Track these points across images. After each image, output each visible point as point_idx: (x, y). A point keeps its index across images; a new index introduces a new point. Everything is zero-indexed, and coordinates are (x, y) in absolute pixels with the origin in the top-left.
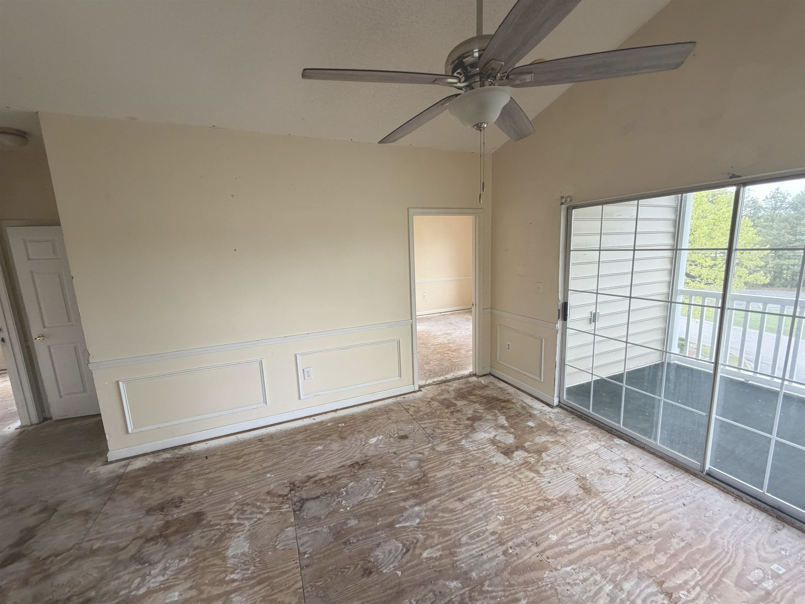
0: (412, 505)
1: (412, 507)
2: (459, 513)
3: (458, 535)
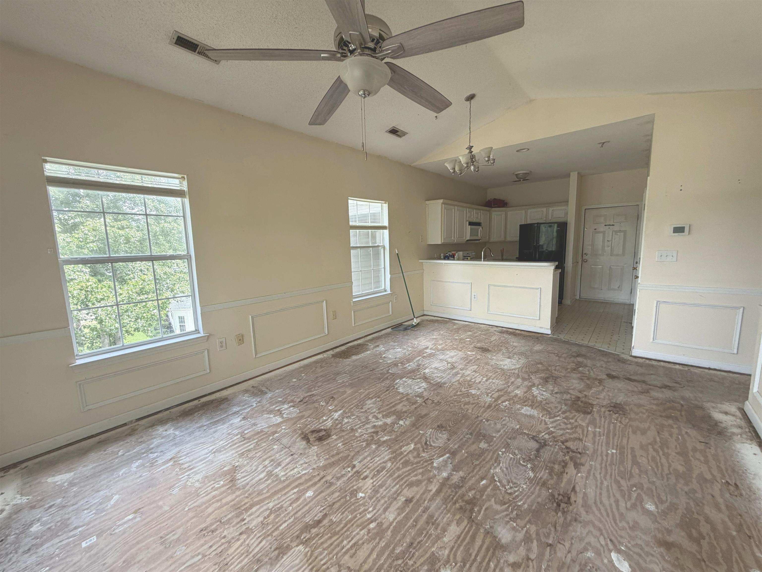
0: (452, 476)
1: (451, 475)
2: (402, 485)
3: (395, 466)
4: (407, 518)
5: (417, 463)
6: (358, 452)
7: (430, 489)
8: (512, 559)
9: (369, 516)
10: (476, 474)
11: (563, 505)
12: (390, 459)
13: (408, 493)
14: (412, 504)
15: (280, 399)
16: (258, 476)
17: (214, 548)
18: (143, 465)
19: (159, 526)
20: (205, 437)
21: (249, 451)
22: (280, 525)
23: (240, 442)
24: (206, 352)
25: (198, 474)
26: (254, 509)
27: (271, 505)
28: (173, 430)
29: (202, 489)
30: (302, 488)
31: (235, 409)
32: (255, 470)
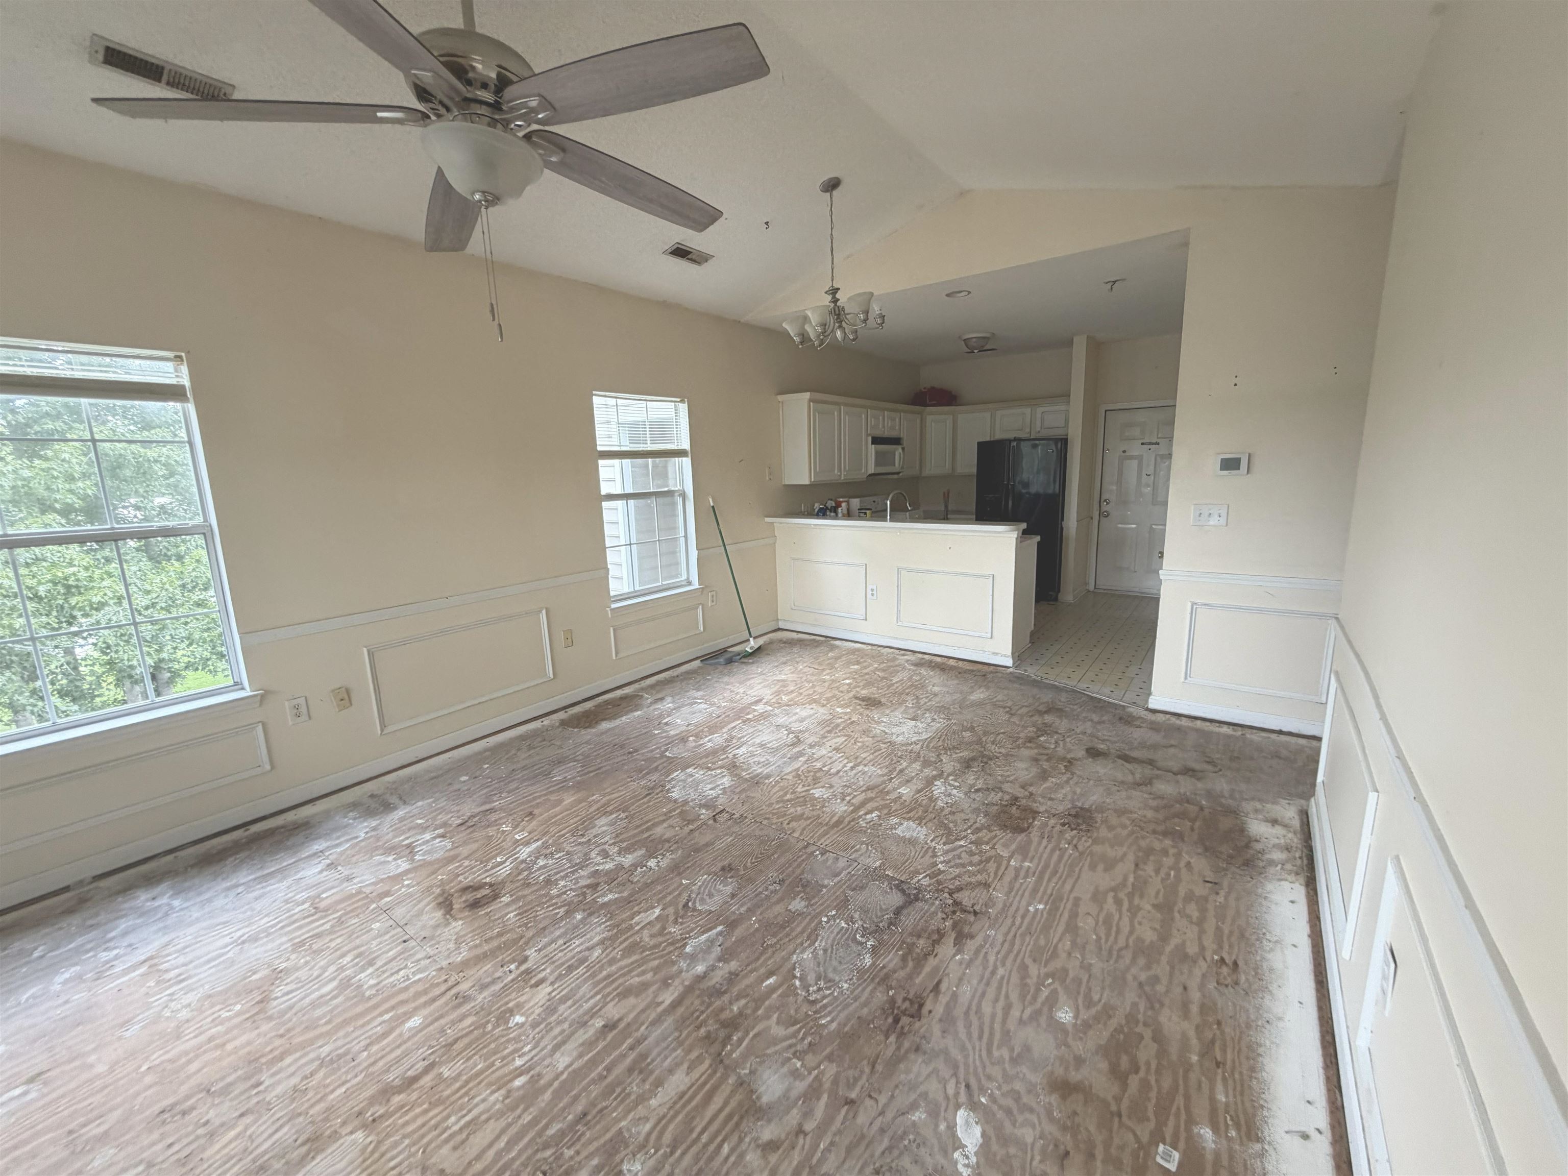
0: (713, 970)
1: (713, 968)
2: (609, 994)
3: (607, 955)
4: (593, 1062)
5: (655, 946)
6: (544, 929)
7: (660, 1000)
8: (767, 1133)
9: (518, 1062)
10: (761, 965)
11: (905, 1020)
12: (602, 942)
13: (613, 1011)
14: (615, 1032)
15: (419, 821)
16: (318, 989)
17: (176, 1148)
18: (79, 977)
19: (74, 1107)
20: (234, 909)
21: (318, 936)
22: (332, 1091)
23: (304, 918)
24: (260, 728)
25: (192, 990)
26: (288, 1060)
27: (326, 1049)
28: (170, 897)
29: (192, 1023)
30: (401, 1010)
31: (317, 847)
32: (317, 977)
